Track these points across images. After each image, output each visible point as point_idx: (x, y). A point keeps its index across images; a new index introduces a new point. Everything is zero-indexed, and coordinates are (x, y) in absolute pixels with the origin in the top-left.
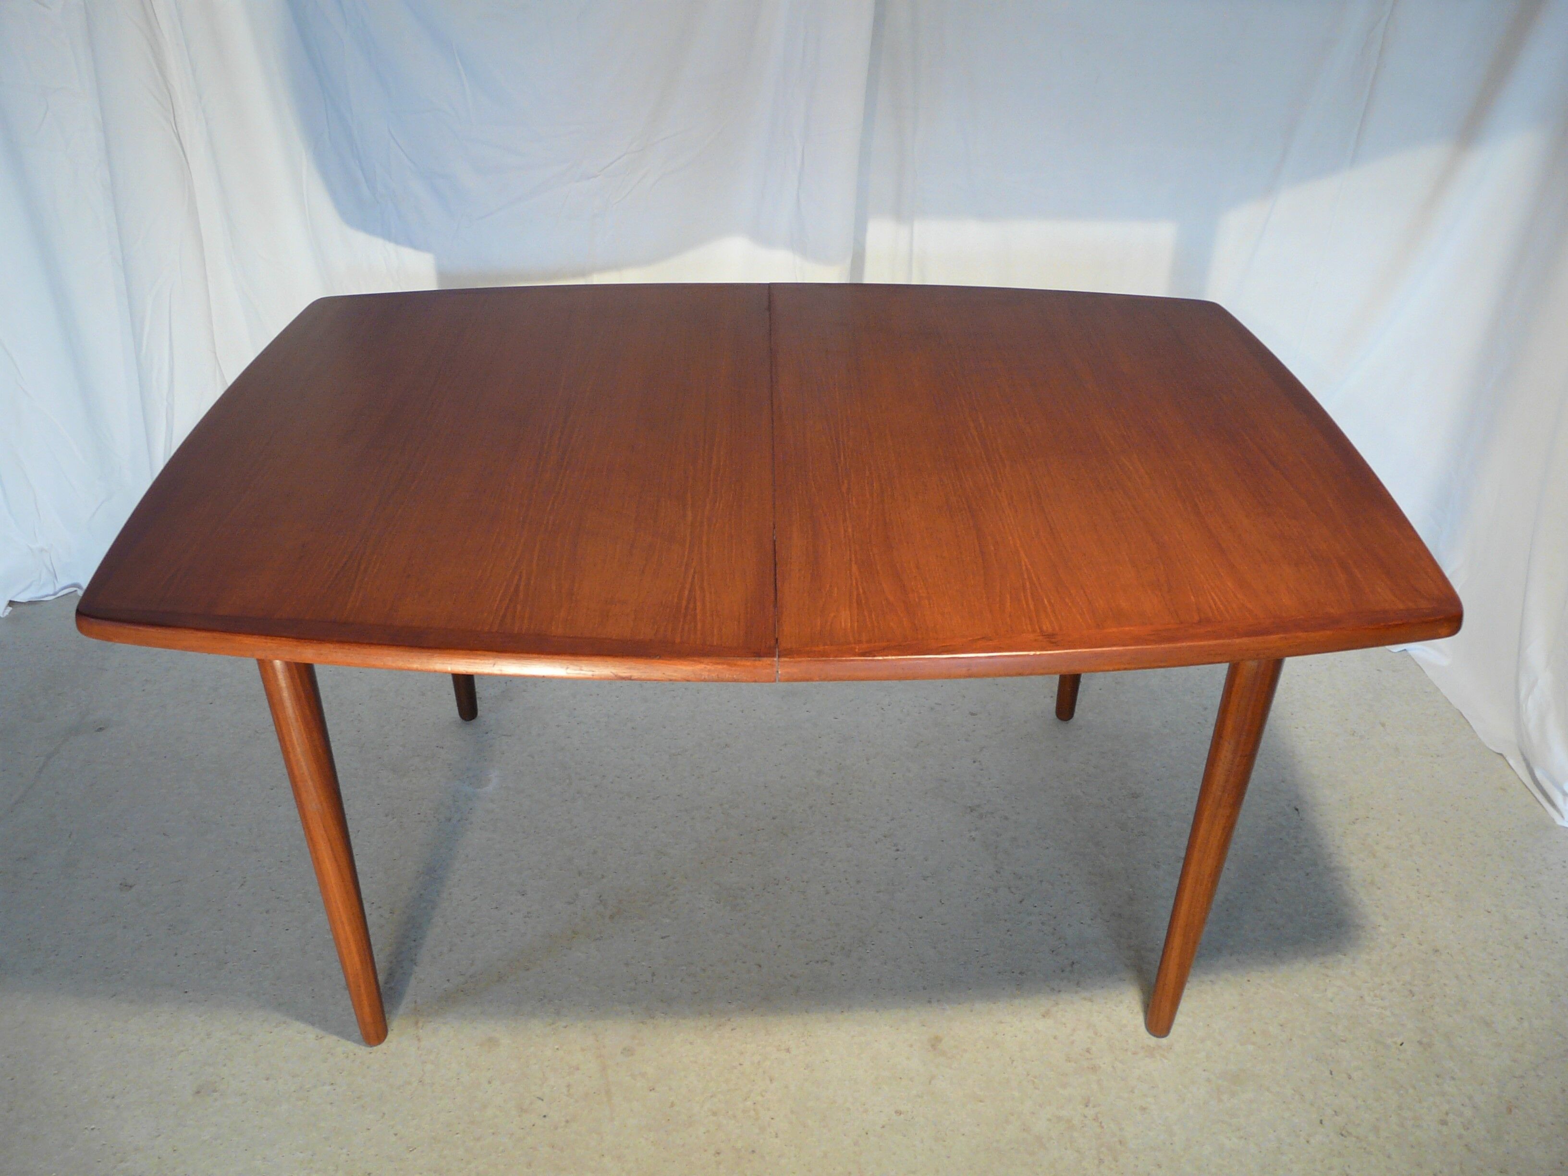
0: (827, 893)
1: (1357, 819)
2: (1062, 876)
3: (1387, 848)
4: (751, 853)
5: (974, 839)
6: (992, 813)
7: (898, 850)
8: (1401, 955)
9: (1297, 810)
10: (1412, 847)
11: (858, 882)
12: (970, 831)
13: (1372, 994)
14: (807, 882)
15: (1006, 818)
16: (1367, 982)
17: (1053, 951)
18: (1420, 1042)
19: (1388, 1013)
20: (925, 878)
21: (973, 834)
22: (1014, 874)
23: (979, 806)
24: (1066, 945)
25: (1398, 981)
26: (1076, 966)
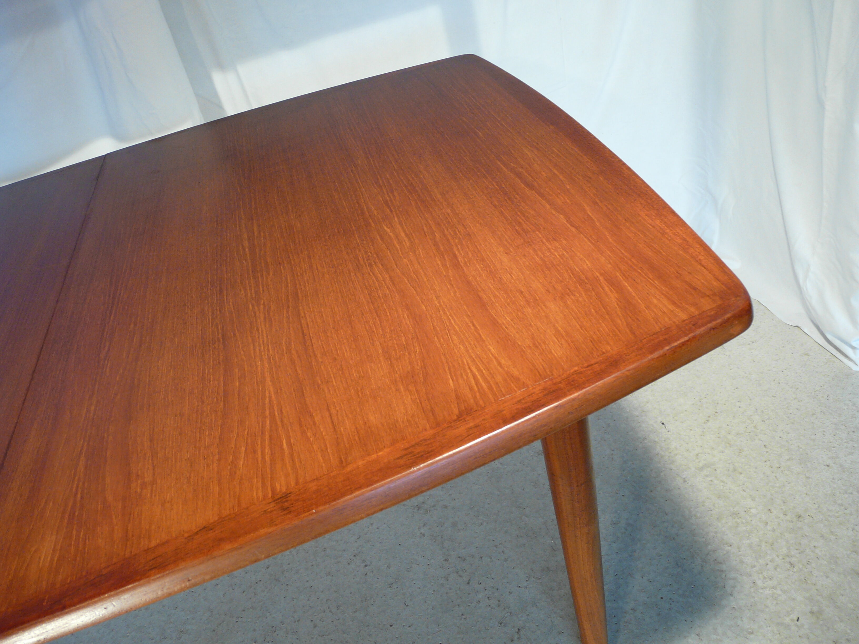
0: (315, 626)
1: (709, 417)
2: (496, 546)
3: (738, 434)
4: (252, 607)
5: (424, 535)
6: (434, 506)
7: (366, 566)
8: (774, 530)
9: (663, 424)
10: (755, 427)
11: (338, 607)
12: (419, 528)
13: (761, 576)
14: (298, 621)
15: (446, 507)
16: (755, 566)
17: (501, 624)
18: (812, 612)
19: (779, 592)
20: (390, 586)
21: (422, 530)
22: (459, 557)
23: (423, 503)
24: (511, 613)
25: (778, 556)
26: (522, 632)
